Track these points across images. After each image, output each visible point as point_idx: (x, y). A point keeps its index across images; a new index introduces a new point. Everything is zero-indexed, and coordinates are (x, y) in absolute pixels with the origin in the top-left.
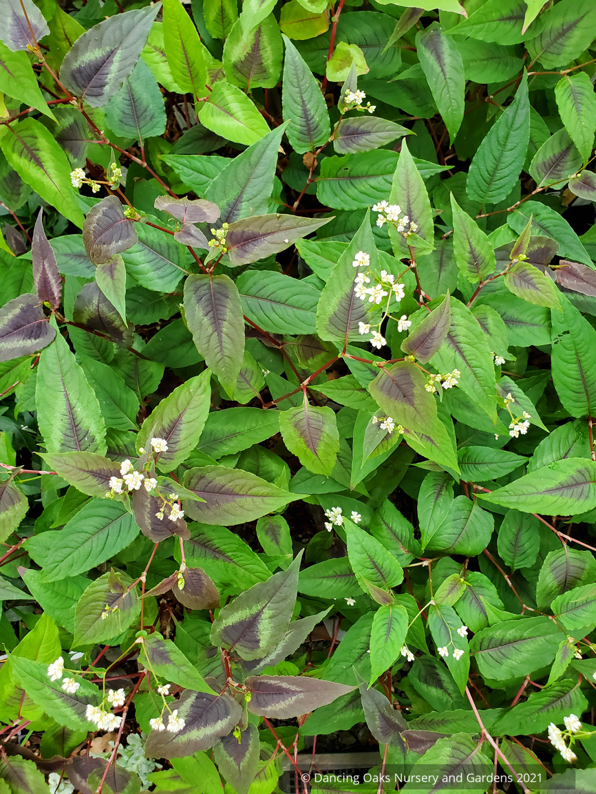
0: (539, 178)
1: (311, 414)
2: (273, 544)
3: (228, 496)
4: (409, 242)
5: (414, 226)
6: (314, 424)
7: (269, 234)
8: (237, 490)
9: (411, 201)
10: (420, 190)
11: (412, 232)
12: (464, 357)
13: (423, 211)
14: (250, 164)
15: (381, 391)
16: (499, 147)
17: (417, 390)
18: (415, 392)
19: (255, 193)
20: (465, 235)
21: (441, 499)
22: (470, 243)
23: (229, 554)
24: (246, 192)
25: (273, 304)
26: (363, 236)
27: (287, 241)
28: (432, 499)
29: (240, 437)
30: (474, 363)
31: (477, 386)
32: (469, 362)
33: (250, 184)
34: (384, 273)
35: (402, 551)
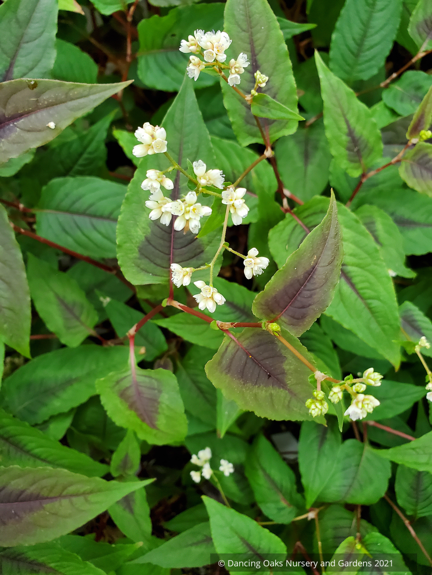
0: (420, 40)
1: (140, 379)
2: (127, 514)
3: (32, 503)
4: (255, 111)
5: (261, 78)
6: (147, 393)
7: (21, 116)
8: (45, 493)
9: (257, 49)
10: (269, 29)
11: (259, 90)
12: (353, 285)
13: (277, 64)
14: (18, 21)
15: (227, 373)
16: (367, 8)
17: (290, 364)
18: (286, 367)
19: (30, 64)
20: (339, 111)
21: (327, 446)
22: (347, 122)
23: (52, 565)
24: (17, 63)
25: (94, 221)
26: (182, 111)
27: (52, 125)
28: (315, 446)
29: (76, 386)
30: (368, 293)
31: (374, 326)
32: (361, 291)
33: (22, 52)
34: (199, 168)
35: (283, 504)
